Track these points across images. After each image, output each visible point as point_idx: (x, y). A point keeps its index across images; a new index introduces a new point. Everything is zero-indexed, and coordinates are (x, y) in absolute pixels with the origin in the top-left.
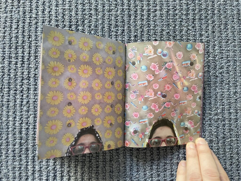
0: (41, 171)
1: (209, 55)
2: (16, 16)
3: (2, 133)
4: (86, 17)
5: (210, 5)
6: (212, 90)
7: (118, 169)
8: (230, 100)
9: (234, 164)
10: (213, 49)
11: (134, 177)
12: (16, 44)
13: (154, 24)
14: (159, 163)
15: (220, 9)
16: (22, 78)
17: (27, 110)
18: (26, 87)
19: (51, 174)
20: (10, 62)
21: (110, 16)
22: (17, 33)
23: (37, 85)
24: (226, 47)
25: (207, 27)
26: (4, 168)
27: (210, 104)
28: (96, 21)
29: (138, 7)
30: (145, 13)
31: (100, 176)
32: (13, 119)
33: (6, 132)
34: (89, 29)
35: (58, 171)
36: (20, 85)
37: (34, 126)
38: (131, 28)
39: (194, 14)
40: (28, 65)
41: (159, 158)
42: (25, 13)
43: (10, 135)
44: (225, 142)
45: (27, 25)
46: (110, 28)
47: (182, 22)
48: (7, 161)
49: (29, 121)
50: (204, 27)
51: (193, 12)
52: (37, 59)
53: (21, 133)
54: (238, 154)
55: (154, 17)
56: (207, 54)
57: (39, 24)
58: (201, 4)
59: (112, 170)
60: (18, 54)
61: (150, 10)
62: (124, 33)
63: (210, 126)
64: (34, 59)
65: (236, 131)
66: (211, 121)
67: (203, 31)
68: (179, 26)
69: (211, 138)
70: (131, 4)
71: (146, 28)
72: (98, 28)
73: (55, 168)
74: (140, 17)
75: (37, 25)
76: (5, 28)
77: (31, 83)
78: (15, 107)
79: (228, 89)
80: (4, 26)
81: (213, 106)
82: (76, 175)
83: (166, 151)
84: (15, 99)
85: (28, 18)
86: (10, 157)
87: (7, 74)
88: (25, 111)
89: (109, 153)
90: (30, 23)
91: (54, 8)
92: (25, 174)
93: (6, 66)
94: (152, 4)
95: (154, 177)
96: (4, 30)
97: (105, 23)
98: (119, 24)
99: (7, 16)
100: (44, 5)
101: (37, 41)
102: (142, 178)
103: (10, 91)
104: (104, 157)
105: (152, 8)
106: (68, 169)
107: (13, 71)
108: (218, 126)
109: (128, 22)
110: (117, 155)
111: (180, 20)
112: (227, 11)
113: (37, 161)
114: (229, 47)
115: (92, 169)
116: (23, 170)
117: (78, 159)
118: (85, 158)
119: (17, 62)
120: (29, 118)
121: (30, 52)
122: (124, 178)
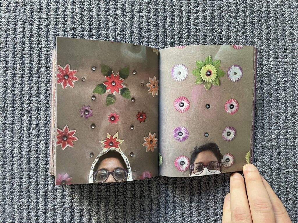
0: (55, 210)
1: (262, 68)
2: (22, 16)
3: (6, 163)
4: (111, 19)
5: (265, 6)
6: (265, 111)
7: (150, 206)
8: (286, 123)
9: (290, 200)
10: (268, 61)
11: (170, 217)
12: (22, 52)
13: (196, 28)
14: (200, 199)
15: (277, 11)
16: (29, 95)
17: (36, 135)
18: (35, 106)
19: (67, 214)
20: (14, 75)
21: (141, 17)
22: (23, 37)
23: (49, 104)
24: (283, 59)
25: (260, 33)
26: (8, 206)
27: (263, 127)
28: (123, 24)
29: (176, 7)
30: (184, 14)
31: (128, 216)
32: (19, 145)
33: (10, 162)
34: (114, 34)
35: (76, 210)
36: (27, 104)
37: (46, 154)
38: (166, 33)
39: (244, 17)
40: (37, 78)
41: (201, 193)
42: (33, 13)
43: (16, 166)
44: (280, 174)
45: (35, 28)
46: (141, 33)
47: (230, 26)
48: (12, 197)
49: (39, 148)
50: (256, 33)
51: (244, 15)
52: (48, 71)
53: (29, 162)
54: (296, 188)
55: (195, 19)
56: (260, 67)
57: (51, 26)
58: (253, 5)
59: (143, 208)
60: (24, 64)
61: (191, 11)
62: (158, 40)
63: (262, 155)
64: (45, 71)
65: (293, 161)
66: (263, 149)
67: (255, 38)
68: (226, 32)
69: (263, 168)
70: (166, 4)
71: (185, 33)
72: (126, 32)
73: (72, 205)
74: (178, 19)
75: (48, 28)
76: (7, 31)
77: (42, 100)
78: (21, 130)
79: (285, 110)
80: (6, 29)
81: (265, 130)
82: (98, 215)
83: (209, 185)
84: (21, 121)
85: (37, 18)
86: (15, 193)
87: (10, 89)
88: (34, 135)
89: (139, 187)
90: (39, 25)
91: (69, 6)
92: (34, 214)
93: (9, 79)
94: (193, 3)
95: (194, 217)
96: (6, 34)
97: (135, 26)
98: (152, 27)
99: (10, 16)
100: (58, 3)
101: (48, 48)
102: (180, 218)
103: (14, 110)
104: (133, 193)
105: (193, 8)
106: (89, 207)
107: (18, 86)
108: (272, 154)
109: (162, 25)
110: (149, 190)
111: (227, 24)
112: (285, 13)
113: (49, 197)
114: (286, 58)
115: (118, 207)
116: (32, 208)
117: (100, 195)
118: (110, 193)
119: (23, 75)
120: (40, 144)
121: (39, 62)
122: (157, 217)
